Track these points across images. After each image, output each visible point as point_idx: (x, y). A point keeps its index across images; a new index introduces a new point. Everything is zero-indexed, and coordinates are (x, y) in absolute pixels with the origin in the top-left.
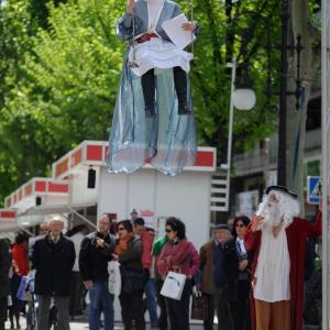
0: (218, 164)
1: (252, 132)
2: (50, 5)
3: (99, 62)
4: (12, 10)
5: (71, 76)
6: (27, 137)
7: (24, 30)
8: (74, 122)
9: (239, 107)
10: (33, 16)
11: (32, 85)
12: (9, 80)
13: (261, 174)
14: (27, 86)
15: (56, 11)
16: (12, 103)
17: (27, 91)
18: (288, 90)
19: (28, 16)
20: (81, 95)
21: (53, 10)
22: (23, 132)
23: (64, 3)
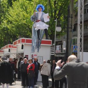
0: (52, 44)
1: (60, 34)
2: (13, 1)
3: (24, 17)
4: (3, 2)
5: (17, 19)
6: (6, 32)
7: (6, 7)
8: (18, 29)
9: (58, 31)
10: (8, 3)
11: (8, 20)
12: (2, 18)
13: (62, 41)
14: (6, 20)
15: (14, 3)
16: (3, 24)
17: (6, 21)
18: (69, 27)
19: (7, 3)
20: (19, 23)
21: (13, 3)
22: (5, 31)
23: (16, 1)
